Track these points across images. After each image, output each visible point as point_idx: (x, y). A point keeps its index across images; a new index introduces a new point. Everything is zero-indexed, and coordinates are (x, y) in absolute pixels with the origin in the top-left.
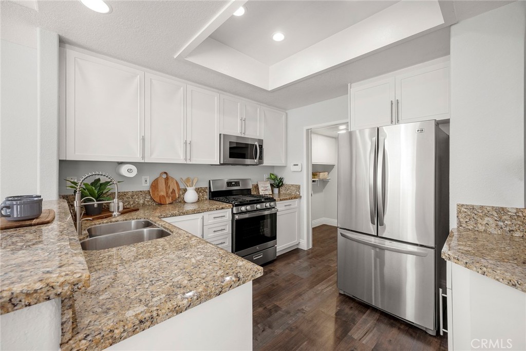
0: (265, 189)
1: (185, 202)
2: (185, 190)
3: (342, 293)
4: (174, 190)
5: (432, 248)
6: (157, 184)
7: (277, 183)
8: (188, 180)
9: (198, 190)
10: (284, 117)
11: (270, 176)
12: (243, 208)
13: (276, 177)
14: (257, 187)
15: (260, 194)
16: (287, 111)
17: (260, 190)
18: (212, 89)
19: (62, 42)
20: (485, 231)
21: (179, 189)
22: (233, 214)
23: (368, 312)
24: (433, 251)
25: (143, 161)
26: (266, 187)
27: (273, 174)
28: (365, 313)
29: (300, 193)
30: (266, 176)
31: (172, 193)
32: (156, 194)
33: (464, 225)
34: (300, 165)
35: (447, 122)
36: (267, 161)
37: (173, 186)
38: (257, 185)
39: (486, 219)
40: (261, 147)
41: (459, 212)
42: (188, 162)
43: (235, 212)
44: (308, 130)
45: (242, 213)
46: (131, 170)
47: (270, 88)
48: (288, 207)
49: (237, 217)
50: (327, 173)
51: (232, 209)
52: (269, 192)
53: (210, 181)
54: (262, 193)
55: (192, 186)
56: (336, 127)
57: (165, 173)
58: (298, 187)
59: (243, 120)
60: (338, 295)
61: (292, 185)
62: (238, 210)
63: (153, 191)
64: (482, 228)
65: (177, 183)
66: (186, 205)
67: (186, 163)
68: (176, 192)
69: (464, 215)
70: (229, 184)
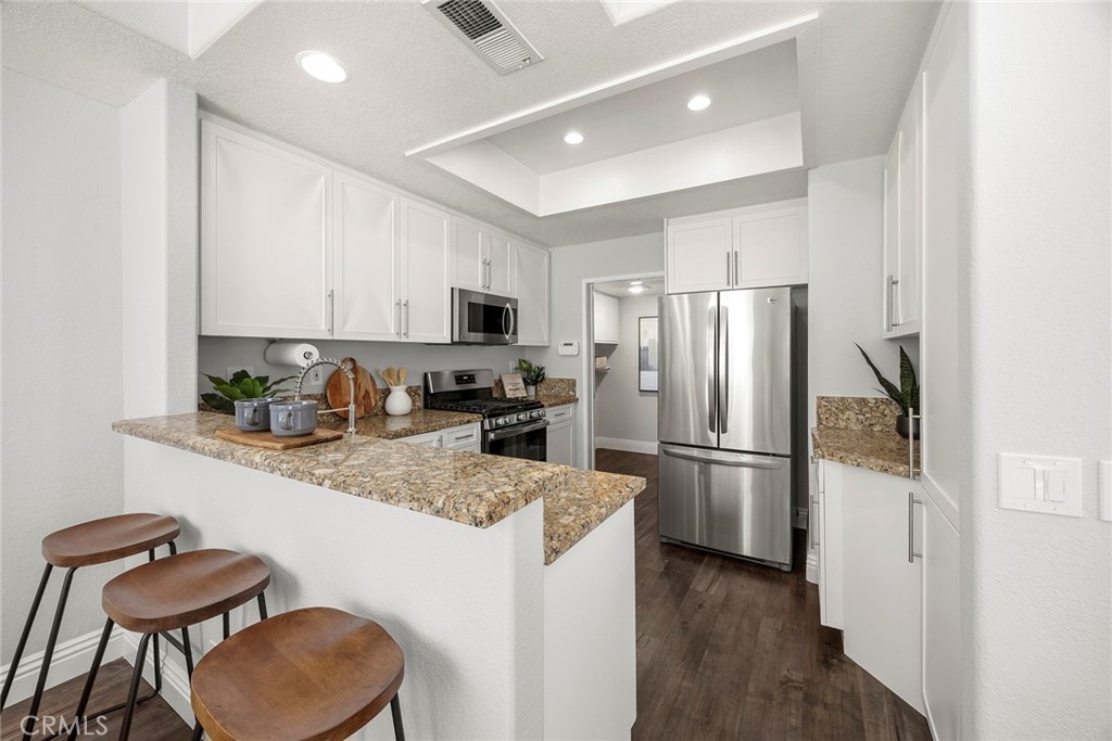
0: (515, 388)
1: (386, 414)
2: (387, 392)
3: (665, 540)
4: (367, 392)
5: (787, 456)
6: (339, 380)
7: (534, 377)
8: (389, 372)
9: (410, 391)
10: (546, 258)
11: (520, 364)
12: (501, 421)
13: (530, 365)
14: (500, 383)
15: (508, 396)
16: (550, 249)
17: (506, 389)
18: (439, 206)
19: (203, 105)
20: (846, 427)
21: (376, 391)
22: (484, 433)
23: (706, 559)
24: (789, 460)
25: (330, 338)
26: (516, 384)
27: (525, 361)
28: (702, 562)
29: (574, 392)
30: (513, 364)
31: (364, 398)
32: (338, 400)
33: (824, 423)
34: (575, 344)
35: (804, 287)
36: (524, 338)
37: (366, 385)
38: (501, 380)
39: (848, 413)
40: (515, 311)
41: (819, 407)
42: (404, 340)
43: (487, 427)
44: (588, 285)
45: (498, 427)
46: (310, 354)
47: (542, 211)
48: (560, 418)
49: (492, 436)
50: (605, 358)
51: (482, 422)
52: (521, 394)
53: (426, 375)
54: (509, 394)
55: (399, 385)
56: (626, 283)
57: (352, 360)
58: (572, 384)
59: (487, 264)
60: (658, 544)
61: (562, 380)
62: (490, 423)
63: (332, 394)
64: (842, 424)
65: (372, 378)
66: (389, 419)
67: (398, 340)
68: (372, 396)
69: (824, 410)
70: (460, 378)
